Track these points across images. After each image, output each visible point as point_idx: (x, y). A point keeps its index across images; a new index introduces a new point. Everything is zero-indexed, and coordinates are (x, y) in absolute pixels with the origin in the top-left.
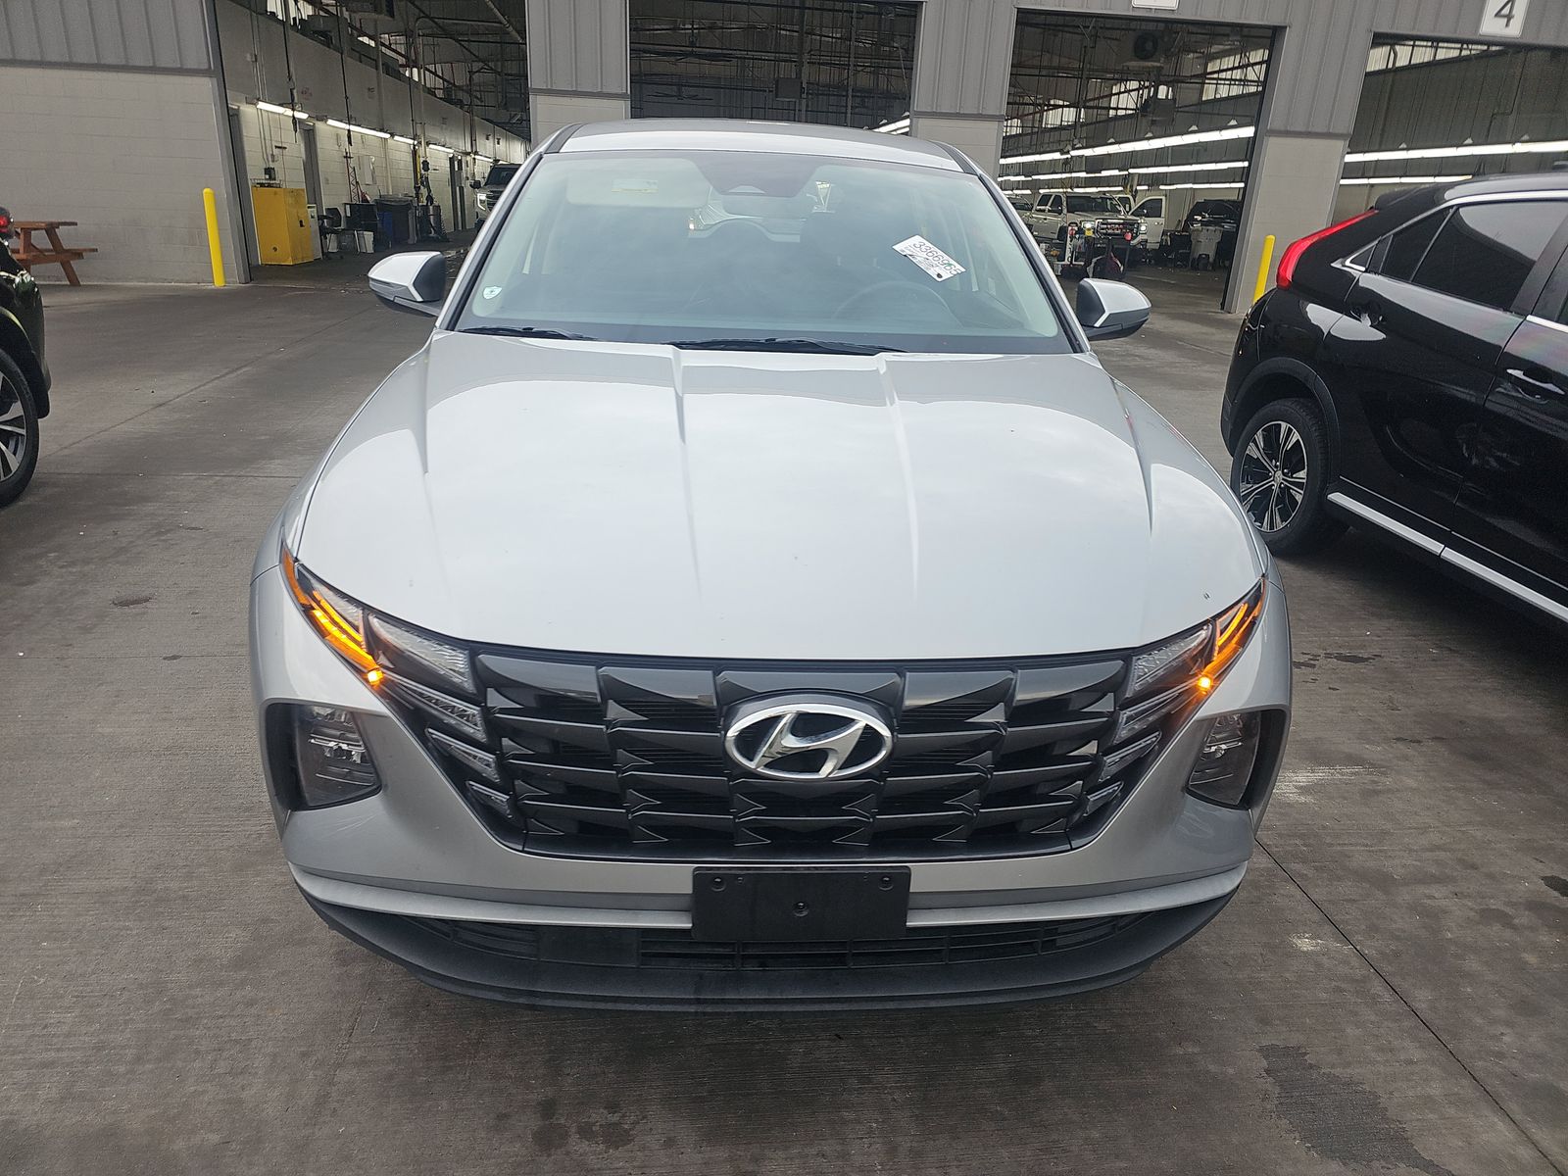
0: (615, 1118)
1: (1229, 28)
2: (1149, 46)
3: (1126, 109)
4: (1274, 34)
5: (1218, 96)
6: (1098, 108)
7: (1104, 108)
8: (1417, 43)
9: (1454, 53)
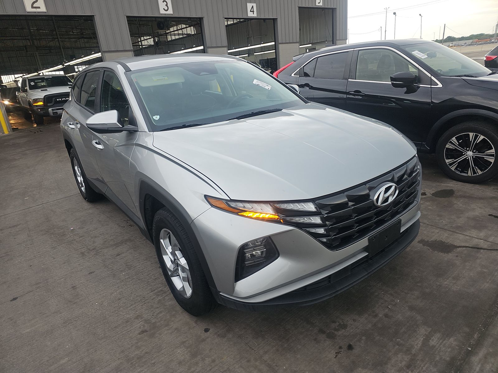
0: (338, 324)
1: (187, 19)
2: (162, 25)
3: (145, 45)
4: (200, 20)
5: (172, 39)
6: (136, 46)
7: (138, 45)
8: (234, 20)
9: (232, 22)
